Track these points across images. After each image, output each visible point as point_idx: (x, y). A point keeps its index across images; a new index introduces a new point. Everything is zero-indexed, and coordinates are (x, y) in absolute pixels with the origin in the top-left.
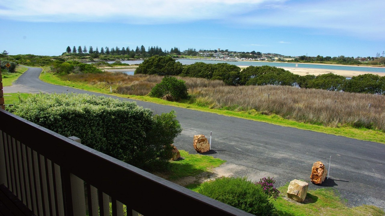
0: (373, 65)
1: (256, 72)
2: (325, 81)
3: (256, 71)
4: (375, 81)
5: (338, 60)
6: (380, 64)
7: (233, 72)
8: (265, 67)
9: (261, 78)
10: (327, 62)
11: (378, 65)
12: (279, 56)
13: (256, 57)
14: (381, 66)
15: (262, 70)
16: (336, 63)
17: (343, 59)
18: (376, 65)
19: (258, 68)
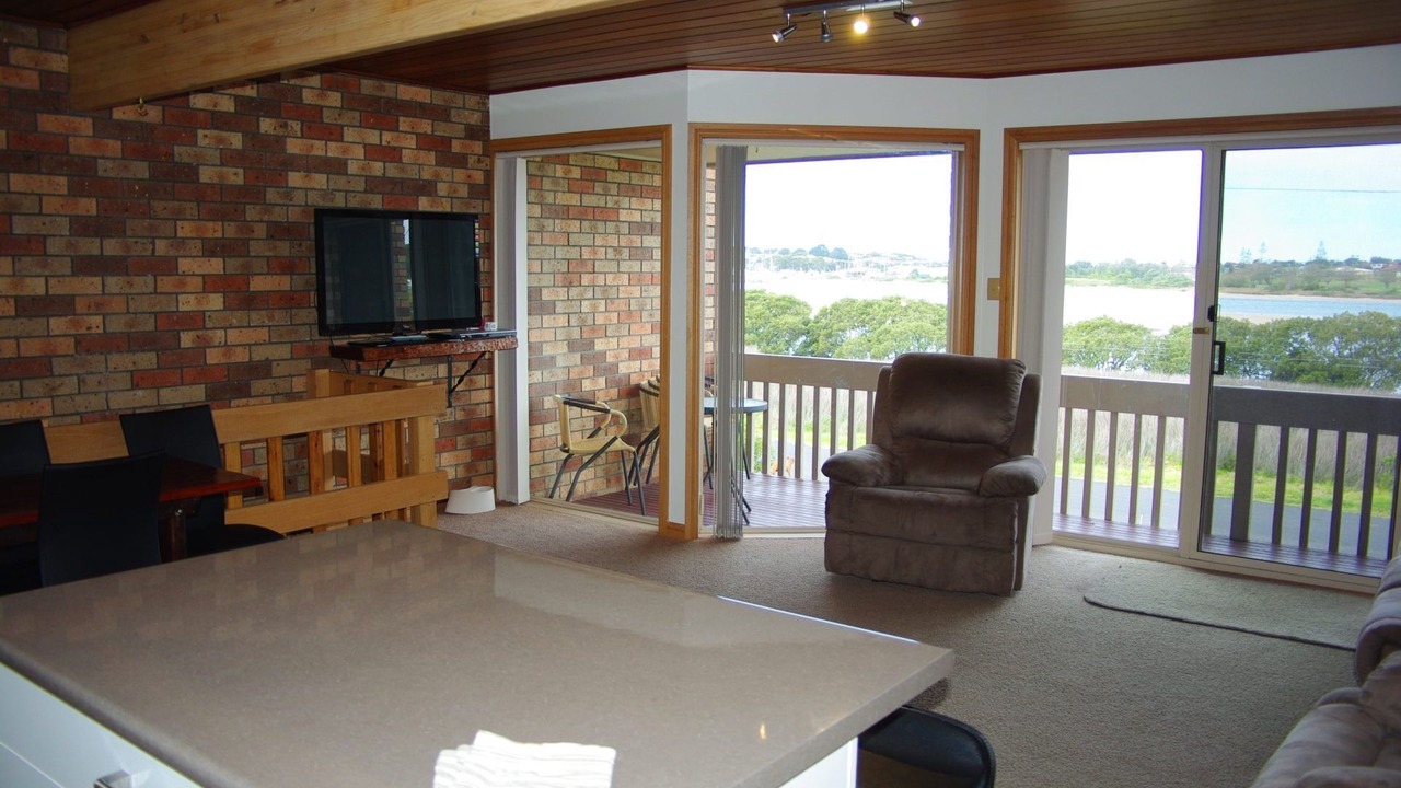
0: (1231, 289)
1: (864, 316)
2: (1087, 342)
3: (863, 314)
4: (1239, 337)
5: (1117, 273)
6: (1254, 286)
7: (789, 319)
8: (891, 301)
9: (881, 337)
10: (1079, 280)
11: (1248, 290)
12: (910, 263)
13: (832, 268)
14: (1255, 290)
15: (884, 311)
16: (1108, 282)
17: (1131, 270)
18: (1242, 289)
19: (869, 305)
